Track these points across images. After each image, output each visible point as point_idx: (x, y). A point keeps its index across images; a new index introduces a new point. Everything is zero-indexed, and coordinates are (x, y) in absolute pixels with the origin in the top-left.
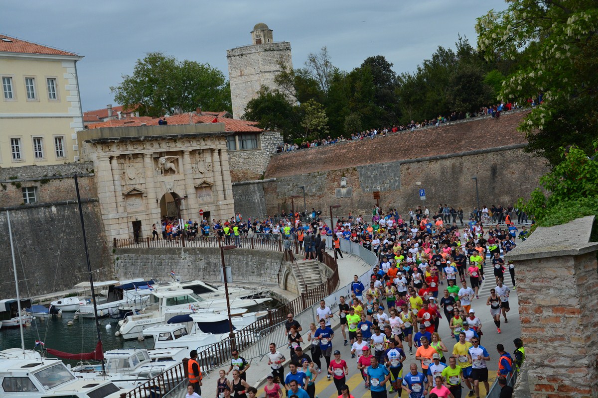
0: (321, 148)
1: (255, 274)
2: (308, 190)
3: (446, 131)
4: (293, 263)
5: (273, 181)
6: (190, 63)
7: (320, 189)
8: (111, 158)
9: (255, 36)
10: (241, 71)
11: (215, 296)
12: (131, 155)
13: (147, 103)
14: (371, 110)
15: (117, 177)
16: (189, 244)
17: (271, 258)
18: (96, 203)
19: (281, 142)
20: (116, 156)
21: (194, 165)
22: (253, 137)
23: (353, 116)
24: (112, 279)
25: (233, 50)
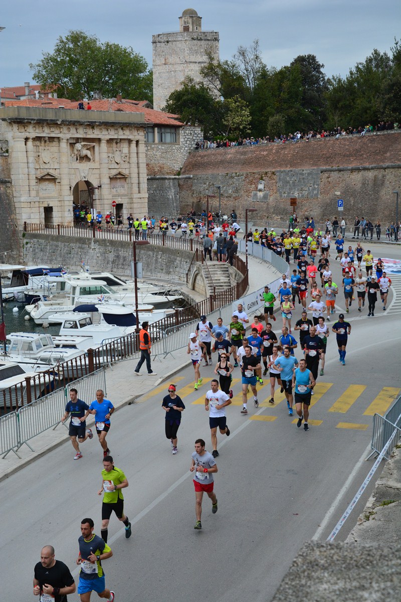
0: (241, 148)
1: (164, 271)
2: (224, 191)
3: (372, 140)
4: (203, 263)
5: (190, 178)
6: (111, 46)
7: (237, 191)
8: (27, 139)
9: (183, 22)
10: (165, 60)
11: (124, 289)
12: (47, 138)
13: (66, 85)
14: (296, 112)
15: (31, 159)
16: (100, 235)
17: (181, 256)
18: (9, 185)
19: (201, 138)
20: (31, 137)
21: (110, 155)
22: (173, 131)
23: (277, 117)
24: (20, 264)
25: (159, 35)
